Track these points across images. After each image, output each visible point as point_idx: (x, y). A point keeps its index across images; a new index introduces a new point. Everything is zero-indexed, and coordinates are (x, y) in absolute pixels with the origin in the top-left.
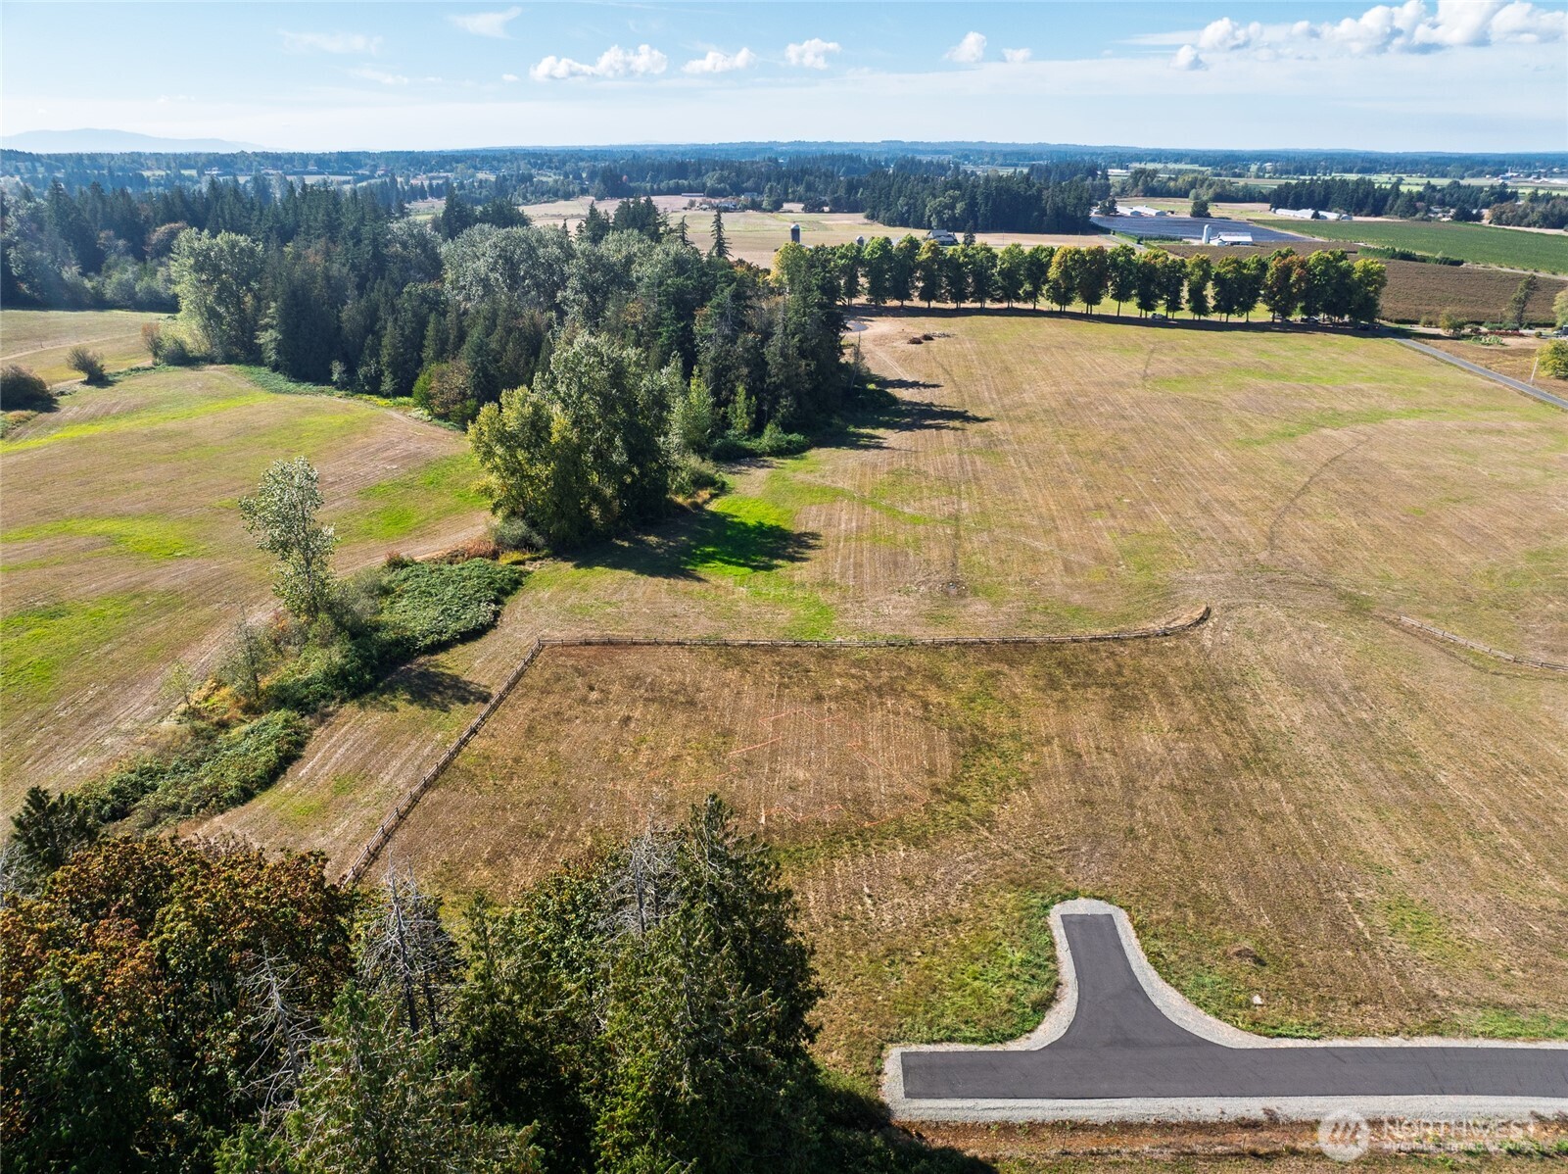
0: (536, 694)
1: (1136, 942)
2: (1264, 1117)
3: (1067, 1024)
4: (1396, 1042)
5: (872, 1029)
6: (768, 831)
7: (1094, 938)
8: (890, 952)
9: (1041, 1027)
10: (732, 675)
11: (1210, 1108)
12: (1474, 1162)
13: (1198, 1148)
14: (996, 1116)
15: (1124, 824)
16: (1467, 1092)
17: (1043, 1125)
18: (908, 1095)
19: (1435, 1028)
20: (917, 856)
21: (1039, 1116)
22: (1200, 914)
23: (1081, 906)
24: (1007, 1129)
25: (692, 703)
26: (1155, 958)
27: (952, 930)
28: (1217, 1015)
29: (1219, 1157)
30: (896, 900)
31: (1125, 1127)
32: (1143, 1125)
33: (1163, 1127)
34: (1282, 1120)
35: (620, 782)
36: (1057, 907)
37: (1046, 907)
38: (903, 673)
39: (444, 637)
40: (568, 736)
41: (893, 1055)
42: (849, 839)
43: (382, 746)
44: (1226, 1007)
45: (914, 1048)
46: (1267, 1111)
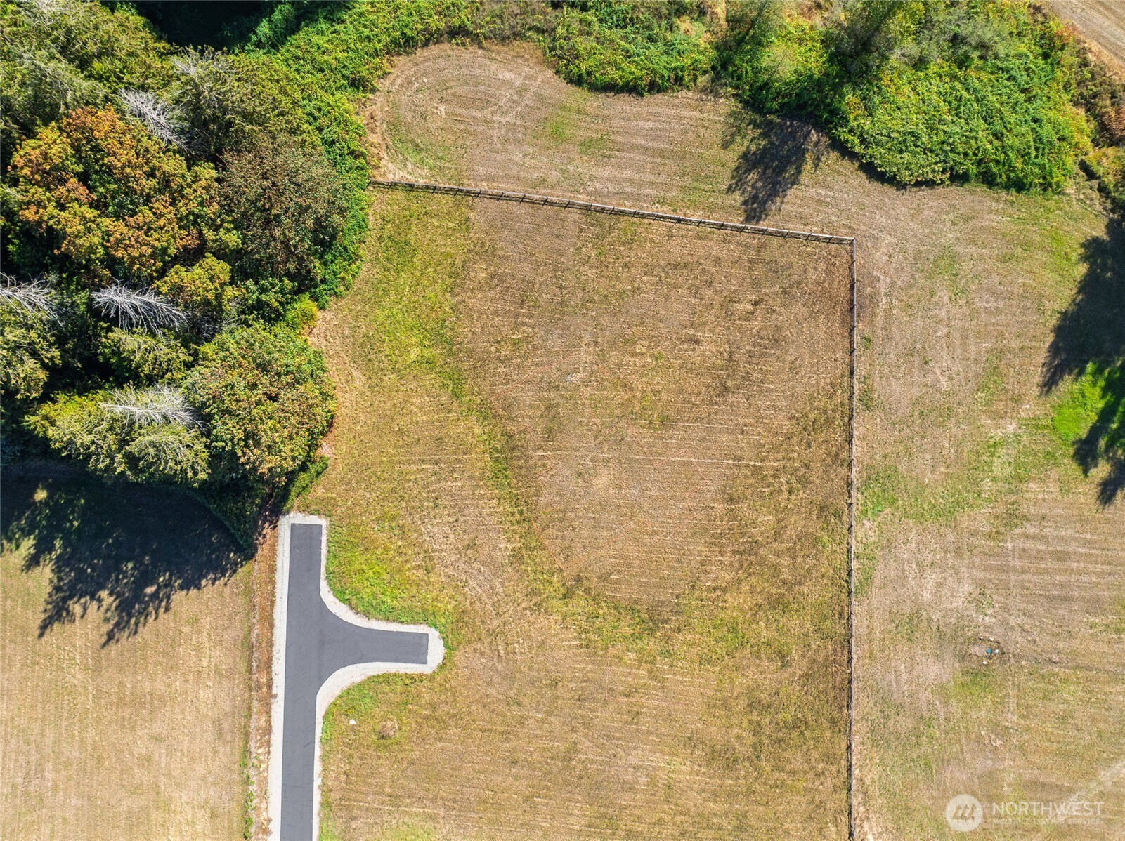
0: (752, 254)
1: (402, 672)
2: (274, 692)
3: (338, 615)
4: (317, 782)
5: (339, 511)
6: (529, 457)
7: (414, 649)
8: (401, 527)
9: (337, 601)
10: (782, 422)
11: (279, 667)
12: (245, 776)
13: (256, 655)
14: (279, 565)
15: (525, 701)
16: (284, 797)
17: (274, 587)
18: (293, 526)
19: (326, 804)
20: (502, 558)
21: (278, 586)
22: (427, 718)
23: (436, 651)
24: (272, 569)
25: (725, 390)
26: (387, 679)
27: (420, 567)
28: (341, 697)
29: (250, 661)
30: (452, 536)
31: (272, 626)
32: (272, 634)
33: (270, 644)
34: (272, 700)
35: (591, 348)
36: (437, 633)
37: (436, 627)
38: (786, 576)
39: (858, 149)
40: (667, 297)
41: (323, 522)
42: (521, 512)
43: (660, 153)
44: (347, 703)
45: (324, 531)
46: (275, 696)
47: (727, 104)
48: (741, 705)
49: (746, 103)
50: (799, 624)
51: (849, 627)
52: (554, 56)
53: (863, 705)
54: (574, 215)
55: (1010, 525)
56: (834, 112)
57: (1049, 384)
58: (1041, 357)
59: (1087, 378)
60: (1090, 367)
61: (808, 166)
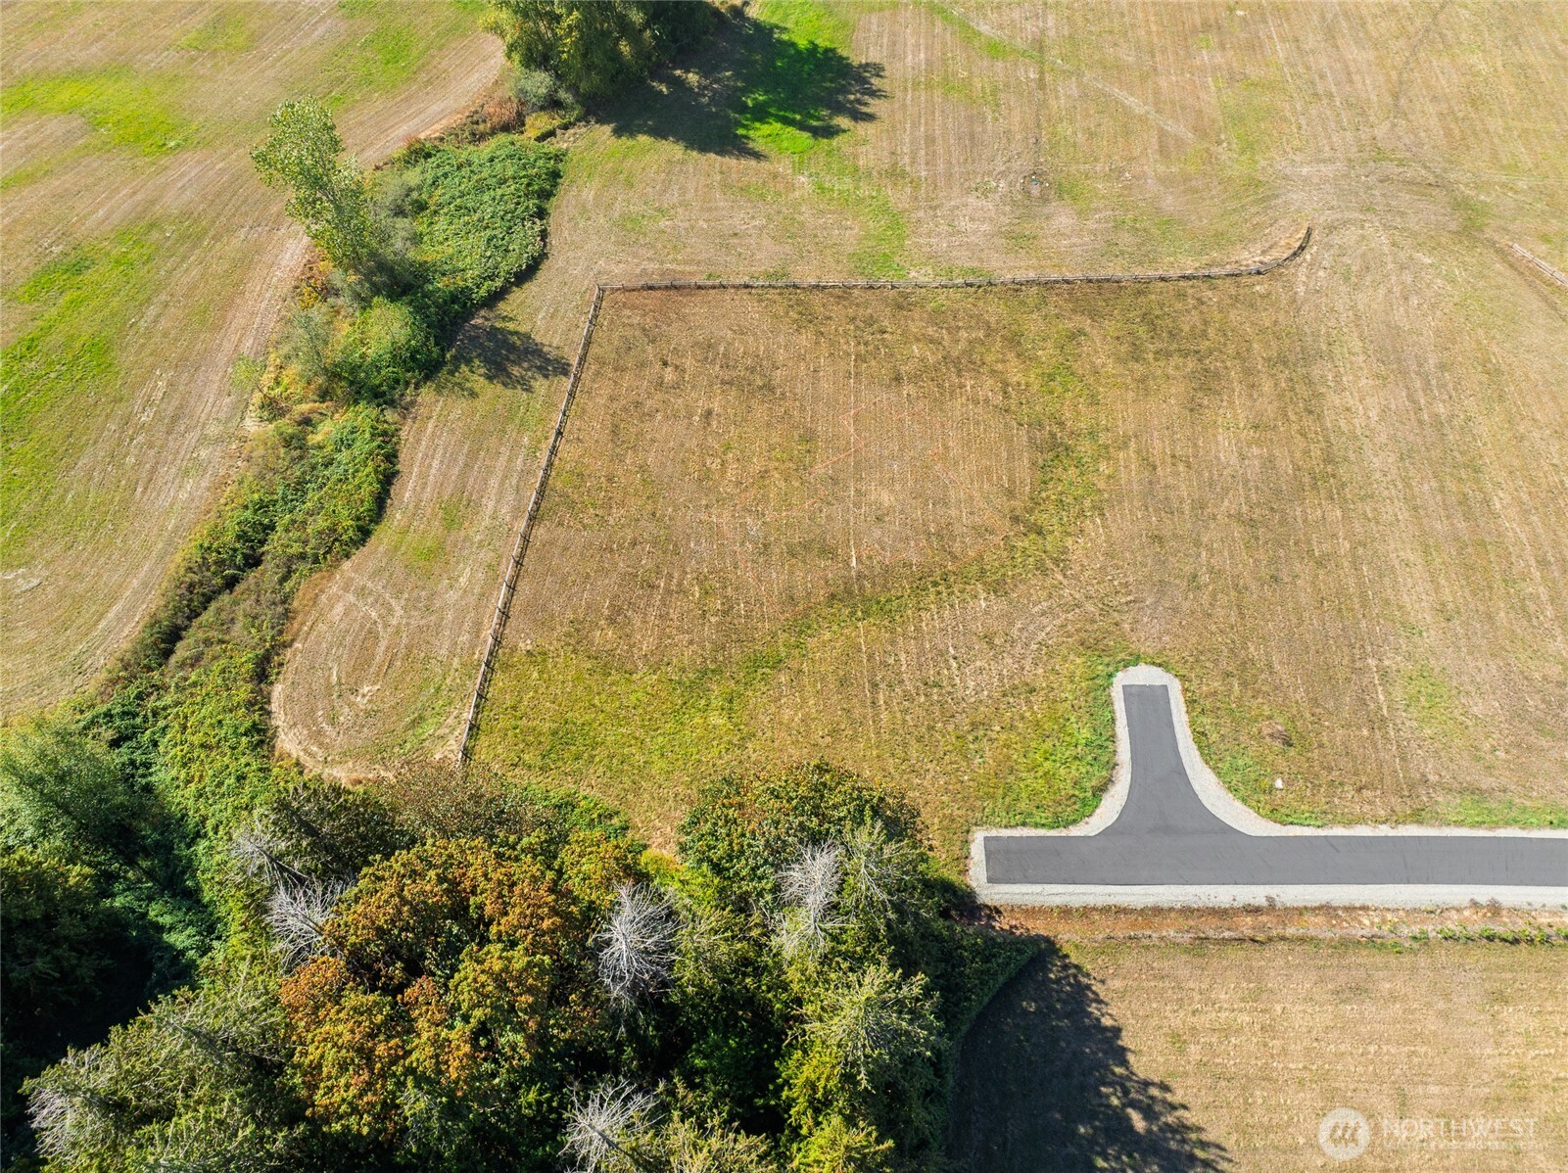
0: (608, 371)
1: (1185, 718)
2: (1264, 903)
3: (1120, 809)
4: (1384, 830)
5: (960, 812)
6: (860, 576)
7: (1148, 705)
8: (974, 726)
9: (1098, 811)
10: (805, 339)
11: (1223, 895)
12: (1416, 946)
13: (1211, 933)
14: (1058, 901)
15: (1188, 569)
16: (1428, 881)
17: (1094, 909)
18: (990, 880)
19: (1417, 817)
20: (1000, 605)
21: (1091, 901)
22: (1244, 684)
23: (1144, 675)
24: (1066, 912)
25: (769, 387)
26: (1200, 736)
27: (1028, 701)
28: (1244, 801)
29: (1225, 941)
30: (978, 663)
31: (1157, 911)
32: (1171, 909)
33: (1187, 911)
34: (1279, 905)
35: (714, 511)
36: (1120, 674)
37: (1110, 676)
38: (981, 334)
39: (499, 283)
40: (653, 441)
41: (979, 836)
42: (935, 584)
43: (473, 455)
44: (1251, 790)
45: (994, 833)
46: (1270, 899)
47: (427, 394)
48: (1139, 369)
49: (427, 378)
50: (1033, 325)
51: (1029, 283)
52: (325, 558)
53: (1114, 269)
54: (540, 532)
55: (903, 175)
56: (454, 298)
57: (757, 156)
58: (730, 162)
59: (751, 133)
60: (741, 131)
61: (511, 326)
